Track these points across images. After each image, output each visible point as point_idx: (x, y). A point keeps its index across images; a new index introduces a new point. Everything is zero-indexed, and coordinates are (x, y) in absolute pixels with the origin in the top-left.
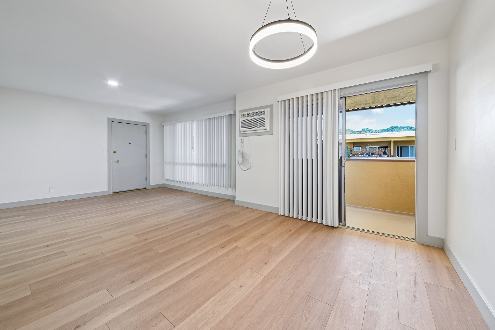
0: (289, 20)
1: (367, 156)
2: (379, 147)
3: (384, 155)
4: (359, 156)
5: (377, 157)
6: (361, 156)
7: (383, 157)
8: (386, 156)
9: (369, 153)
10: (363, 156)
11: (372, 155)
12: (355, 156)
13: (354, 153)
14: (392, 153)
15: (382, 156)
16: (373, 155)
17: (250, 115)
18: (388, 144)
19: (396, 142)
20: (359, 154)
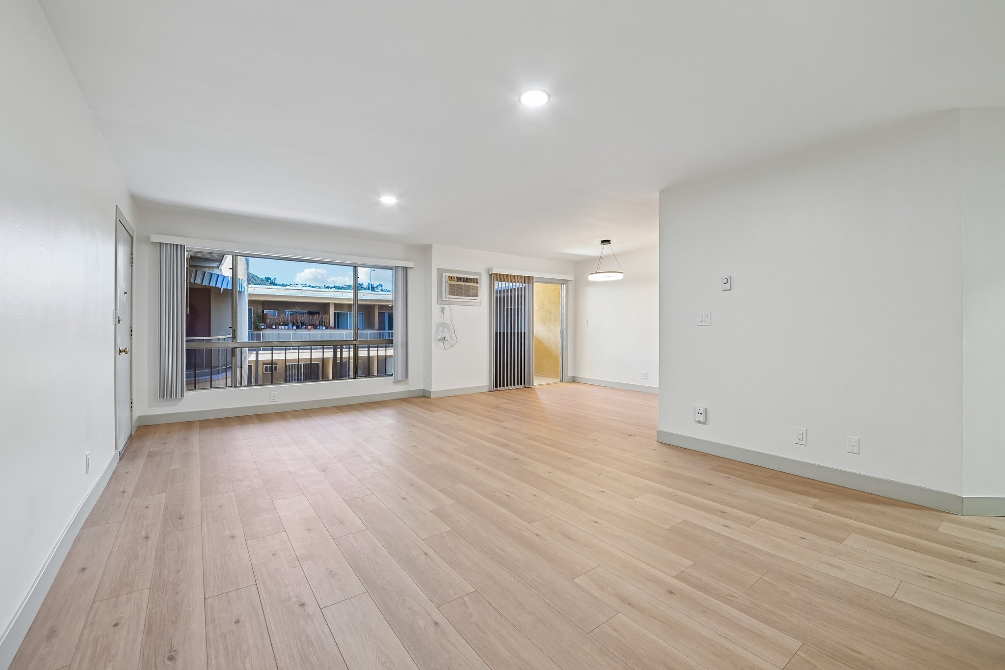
1: (295, 327)
3: (321, 327)
4: (280, 327)
6: (283, 327)
7: (319, 329)
8: (324, 328)
9: (297, 323)
10: (287, 327)
11: (302, 326)
12: (272, 328)
13: (270, 322)
14: (332, 324)
15: (318, 327)
16: (304, 327)
17: (459, 279)
18: (324, 307)
19: (336, 306)
20: (280, 325)
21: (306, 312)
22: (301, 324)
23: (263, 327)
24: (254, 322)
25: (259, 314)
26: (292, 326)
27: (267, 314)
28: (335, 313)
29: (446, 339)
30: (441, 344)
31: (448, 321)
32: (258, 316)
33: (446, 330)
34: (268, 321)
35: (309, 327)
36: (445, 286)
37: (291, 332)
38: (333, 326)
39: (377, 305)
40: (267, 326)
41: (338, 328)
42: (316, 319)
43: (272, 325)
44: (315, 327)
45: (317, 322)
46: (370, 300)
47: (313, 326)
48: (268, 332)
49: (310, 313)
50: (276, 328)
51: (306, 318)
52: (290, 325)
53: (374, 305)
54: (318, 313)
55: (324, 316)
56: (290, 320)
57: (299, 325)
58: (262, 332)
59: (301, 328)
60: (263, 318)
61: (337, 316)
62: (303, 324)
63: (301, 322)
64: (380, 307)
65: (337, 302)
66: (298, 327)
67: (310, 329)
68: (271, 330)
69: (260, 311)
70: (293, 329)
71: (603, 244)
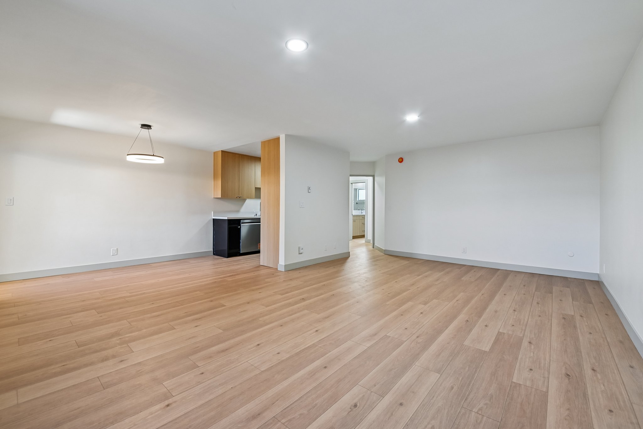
0: (153, 155)
71: (142, 128)
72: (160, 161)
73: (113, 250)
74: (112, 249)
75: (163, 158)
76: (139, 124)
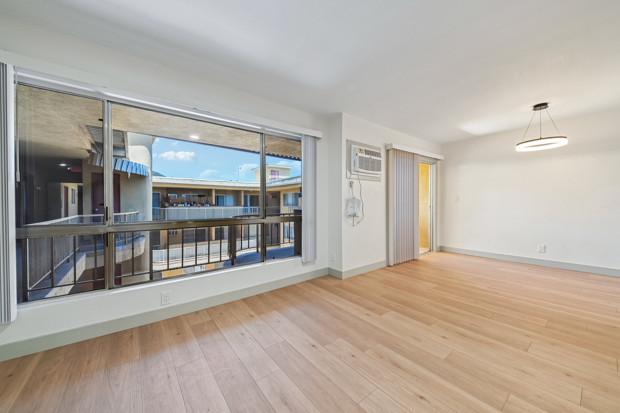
1: (189, 205)
2: (197, 195)
3: (207, 205)
4: (179, 205)
5: (200, 206)
6: (181, 205)
7: (205, 206)
8: (209, 205)
9: (191, 202)
10: (183, 205)
12: (173, 206)
13: (172, 202)
14: (214, 203)
15: (205, 205)
16: (195, 205)
17: (367, 152)
18: (208, 192)
19: (217, 191)
20: (179, 203)
21: (196, 195)
22: (193, 203)
23: (167, 205)
24: (161, 201)
25: (165, 197)
26: (187, 204)
27: (170, 196)
28: (215, 196)
29: (357, 215)
30: (350, 221)
31: (357, 197)
32: (164, 198)
33: (356, 205)
34: (171, 201)
35: (199, 205)
36: (355, 159)
37: (187, 208)
38: (215, 204)
39: (243, 190)
40: (170, 204)
41: (218, 205)
42: (203, 200)
43: (174, 204)
44: (203, 205)
45: (204, 202)
46: (240, 187)
47: (202, 204)
48: (171, 208)
49: (199, 196)
50: (176, 206)
51: (197, 199)
52: (186, 204)
53: (241, 191)
54: (204, 196)
55: (208, 198)
56: (186, 200)
57: (192, 204)
58: (166, 209)
59: (193, 206)
60: (167, 199)
61: (217, 198)
62: (194, 203)
63: (193, 202)
64: (245, 191)
65: (217, 188)
66: (191, 205)
67: (199, 206)
68: (173, 207)
69: (165, 194)
70: (188, 206)
71: (536, 110)
72: (563, 142)
73: (540, 246)
74: (538, 245)
75: (566, 137)
76: (532, 107)
